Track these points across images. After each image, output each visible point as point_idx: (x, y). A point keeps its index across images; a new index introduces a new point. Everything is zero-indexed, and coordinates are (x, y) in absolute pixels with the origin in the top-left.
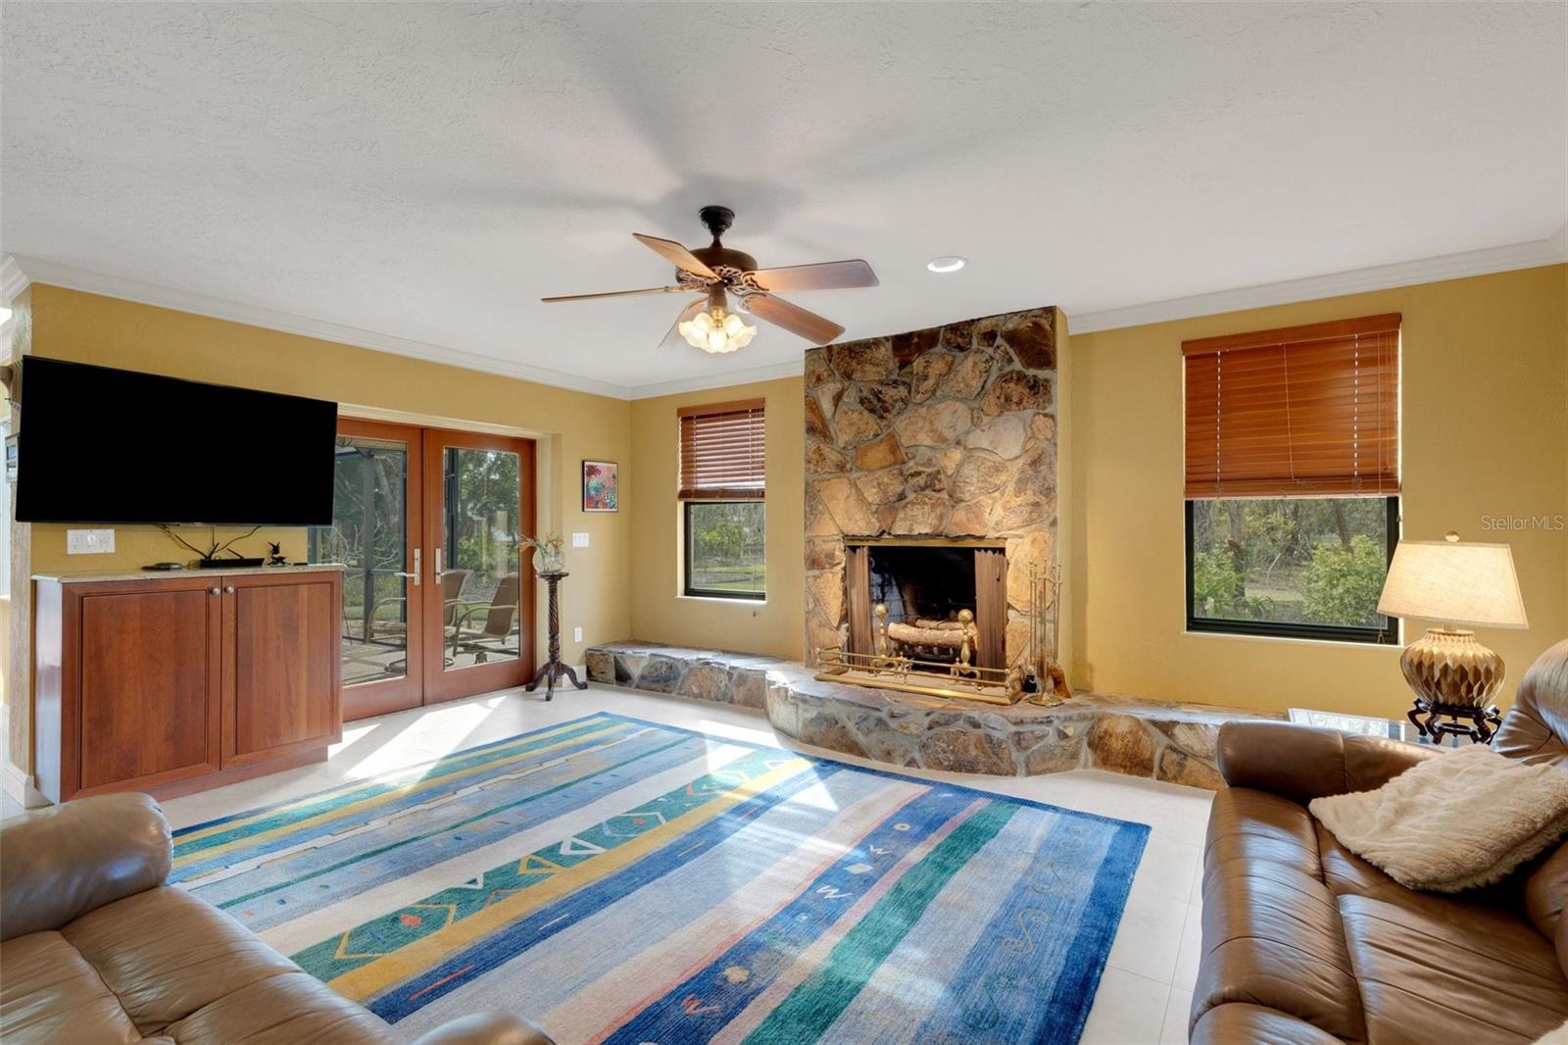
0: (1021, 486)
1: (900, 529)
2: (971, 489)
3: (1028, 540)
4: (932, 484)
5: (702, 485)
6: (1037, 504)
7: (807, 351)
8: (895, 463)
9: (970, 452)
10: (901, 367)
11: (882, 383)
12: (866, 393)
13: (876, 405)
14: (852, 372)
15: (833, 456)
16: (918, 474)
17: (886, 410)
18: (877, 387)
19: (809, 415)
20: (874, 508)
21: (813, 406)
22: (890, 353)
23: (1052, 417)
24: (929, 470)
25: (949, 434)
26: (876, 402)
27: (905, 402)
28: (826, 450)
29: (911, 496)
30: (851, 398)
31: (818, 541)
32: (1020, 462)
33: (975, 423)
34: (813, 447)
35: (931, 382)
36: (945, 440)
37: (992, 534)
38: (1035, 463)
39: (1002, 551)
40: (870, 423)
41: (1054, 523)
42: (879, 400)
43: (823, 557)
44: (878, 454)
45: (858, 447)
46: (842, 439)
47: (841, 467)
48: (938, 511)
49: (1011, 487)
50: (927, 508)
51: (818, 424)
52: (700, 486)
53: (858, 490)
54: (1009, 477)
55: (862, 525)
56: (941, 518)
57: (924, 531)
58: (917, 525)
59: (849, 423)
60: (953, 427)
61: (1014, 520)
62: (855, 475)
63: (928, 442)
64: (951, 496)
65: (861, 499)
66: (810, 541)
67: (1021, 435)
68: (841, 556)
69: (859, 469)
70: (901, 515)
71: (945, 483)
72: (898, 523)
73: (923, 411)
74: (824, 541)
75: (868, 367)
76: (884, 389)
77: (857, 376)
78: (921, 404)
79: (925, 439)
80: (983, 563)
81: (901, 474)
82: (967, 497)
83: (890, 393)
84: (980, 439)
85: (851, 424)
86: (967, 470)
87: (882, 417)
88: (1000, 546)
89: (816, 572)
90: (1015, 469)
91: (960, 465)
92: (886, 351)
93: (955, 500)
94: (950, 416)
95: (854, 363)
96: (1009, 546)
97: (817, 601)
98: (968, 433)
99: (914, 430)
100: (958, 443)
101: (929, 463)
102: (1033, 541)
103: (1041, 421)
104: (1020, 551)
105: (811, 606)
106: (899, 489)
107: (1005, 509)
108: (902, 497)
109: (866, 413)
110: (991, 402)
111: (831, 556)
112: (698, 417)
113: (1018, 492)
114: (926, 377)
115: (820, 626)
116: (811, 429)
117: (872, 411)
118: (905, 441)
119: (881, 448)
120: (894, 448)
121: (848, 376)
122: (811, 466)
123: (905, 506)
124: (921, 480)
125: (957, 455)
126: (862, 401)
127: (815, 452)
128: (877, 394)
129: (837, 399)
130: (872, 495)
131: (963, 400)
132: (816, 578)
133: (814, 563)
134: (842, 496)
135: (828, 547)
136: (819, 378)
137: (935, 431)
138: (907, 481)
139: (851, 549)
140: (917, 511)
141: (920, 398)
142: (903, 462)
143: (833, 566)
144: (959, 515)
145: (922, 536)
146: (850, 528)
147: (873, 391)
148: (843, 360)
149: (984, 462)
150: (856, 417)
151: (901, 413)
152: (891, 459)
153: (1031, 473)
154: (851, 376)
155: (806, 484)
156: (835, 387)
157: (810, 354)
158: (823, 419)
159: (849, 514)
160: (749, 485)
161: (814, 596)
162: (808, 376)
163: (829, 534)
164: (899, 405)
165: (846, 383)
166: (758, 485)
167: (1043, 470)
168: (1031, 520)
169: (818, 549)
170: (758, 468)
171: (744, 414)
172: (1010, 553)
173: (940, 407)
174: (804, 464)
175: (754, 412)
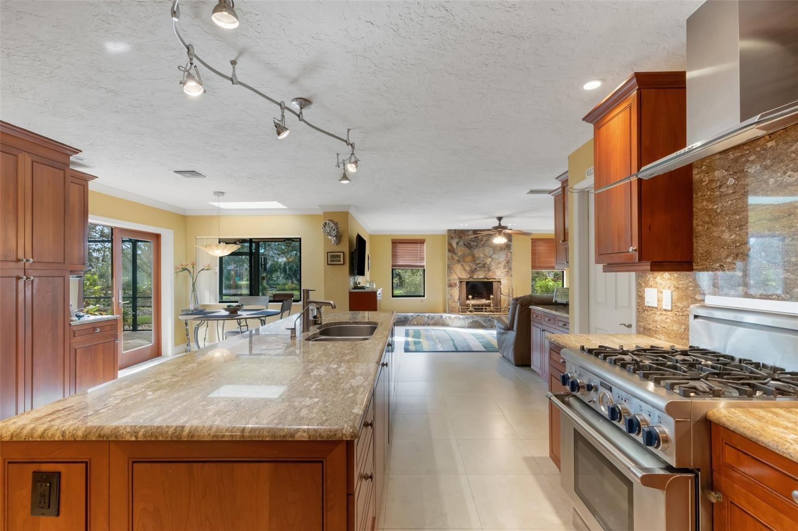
1: (475, 277)
2: (493, 267)
3: (506, 279)
4: (484, 266)
5: (400, 263)
6: (508, 271)
7: (448, 230)
8: (474, 260)
9: (493, 259)
11: (470, 240)
12: (466, 243)
13: (468, 246)
15: (457, 258)
16: (480, 264)
17: (471, 247)
18: (469, 242)
19: (449, 247)
20: (468, 271)
21: (450, 245)
22: (472, 233)
23: (511, 253)
24: (483, 263)
25: (487, 254)
26: (468, 245)
27: (477, 246)
28: (454, 256)
29: (478, 269)
30: (461, 243)
31: (451, 280)
32: (504, 262)
33: (494, 253)
34: (450, 255)
36: (486, 256)
37: (498, 278)
38: (508, 262)
39: (500, 282)
40: (467, 251)
41: (512, 276)
42: (469, 245)
43: (453, 284)
44: (469, 258)
45: (464, 257)
46: (459, 254)
47: (459, 261)
48: (485, 272)
49: (502, 268)
50: (482, 272)
51: (452, 249)
52: (400, 264)
53: (464, 267)
55: (465, 276)
56: (486, 274)
57: (482, 277)
58: (480, 276)
59: (461, 250)
60: (489, 253)
61: (503, 275)
62: (462, 263)
64: (488, 269)
65: (465, 269)
66: (449, 280)
67: (505, 256)
68: (458, 284)
69: (463, 262)
70: (476, 273)
71: (487, 266)
72: (475, 275)
73: (481, 249)
74: (453, 280)
75: (466, 236)
76: (471, 242)
77: (463, 238)
78: (481, 247)
79: (482, 255)
80: (495, 285)
81: (475, 263)
82: (492, 269)
83: (473, 244)
84: (495, 256)
85: (462, 250)
86: (492, 263)
87: (470, 249)
88: (499, 280)
89: (451, 288)
90: (503, 264)
91: (490, 262)
92: (470, 233)
93: (489, 270)
94: (488, 250)
95: (462, 235)
96: (502, 280)
97: (451, 296)
98: (492, 255)
99: (479, 253)
100: (490, 257)
101: (483, 261)
103: (509, 253)
104: (504, 282)
105: (449, 297)
106: (475, 267)
107: (501, 272)
108: (476, 269)
109: (466, 248)
110: (498, 248)
111: (455, 284)
112: (399, 243)
113: (504, 268)
114: (482, 241)
115: (452, 302)
116: (449, 251)
117: (467, 247)
118: (477, 255)
120: (474, 257)
121: (460, 238)
122: (450, 260)
123: (477, 271)
124: (481, 265)
125: (490, 260)
126: (465, 245)
127: (451, 257)
128: (469, 243)
129: (457, 243)
130: (468, 268)
131: (491, 247)
132: (451, 290)
133: (450, 286)
134: (459, 268)
135: (455, 282)
136: (452, 238)
137: (484, 254)
138: (477, 265)
139: (461, 282)
140: (479, 273)
141: (480, 245)
142: (476, 260)
143: (456, 286)
144: (490, 274)
145: (481, 279)
146: (462, 277)
147: (468, 242)
148: (459, 234)
149: (496, 261)
150: (463, 248)
151: (475, 248)
152: (473, 259)
153: (507, 264)
154: (461, 238)
155: (448, 265)
156: (457, 240)
157: (449, 230)
158: (453, 248)
159: (461, 273)
160: (419, 264)
161: (450, 294)
162: (448, 236)
163: (455, 278)
164: (475, 247)
165: (460, 240)
166: (422, 264)
167: (510, 264)
168: (507, 275)
169: (451, 282)
170: (422, 259)
171: (417, 243)
172: (502, 282)
173: (485, 248)
174: (447, 260)
175: (421, 243)
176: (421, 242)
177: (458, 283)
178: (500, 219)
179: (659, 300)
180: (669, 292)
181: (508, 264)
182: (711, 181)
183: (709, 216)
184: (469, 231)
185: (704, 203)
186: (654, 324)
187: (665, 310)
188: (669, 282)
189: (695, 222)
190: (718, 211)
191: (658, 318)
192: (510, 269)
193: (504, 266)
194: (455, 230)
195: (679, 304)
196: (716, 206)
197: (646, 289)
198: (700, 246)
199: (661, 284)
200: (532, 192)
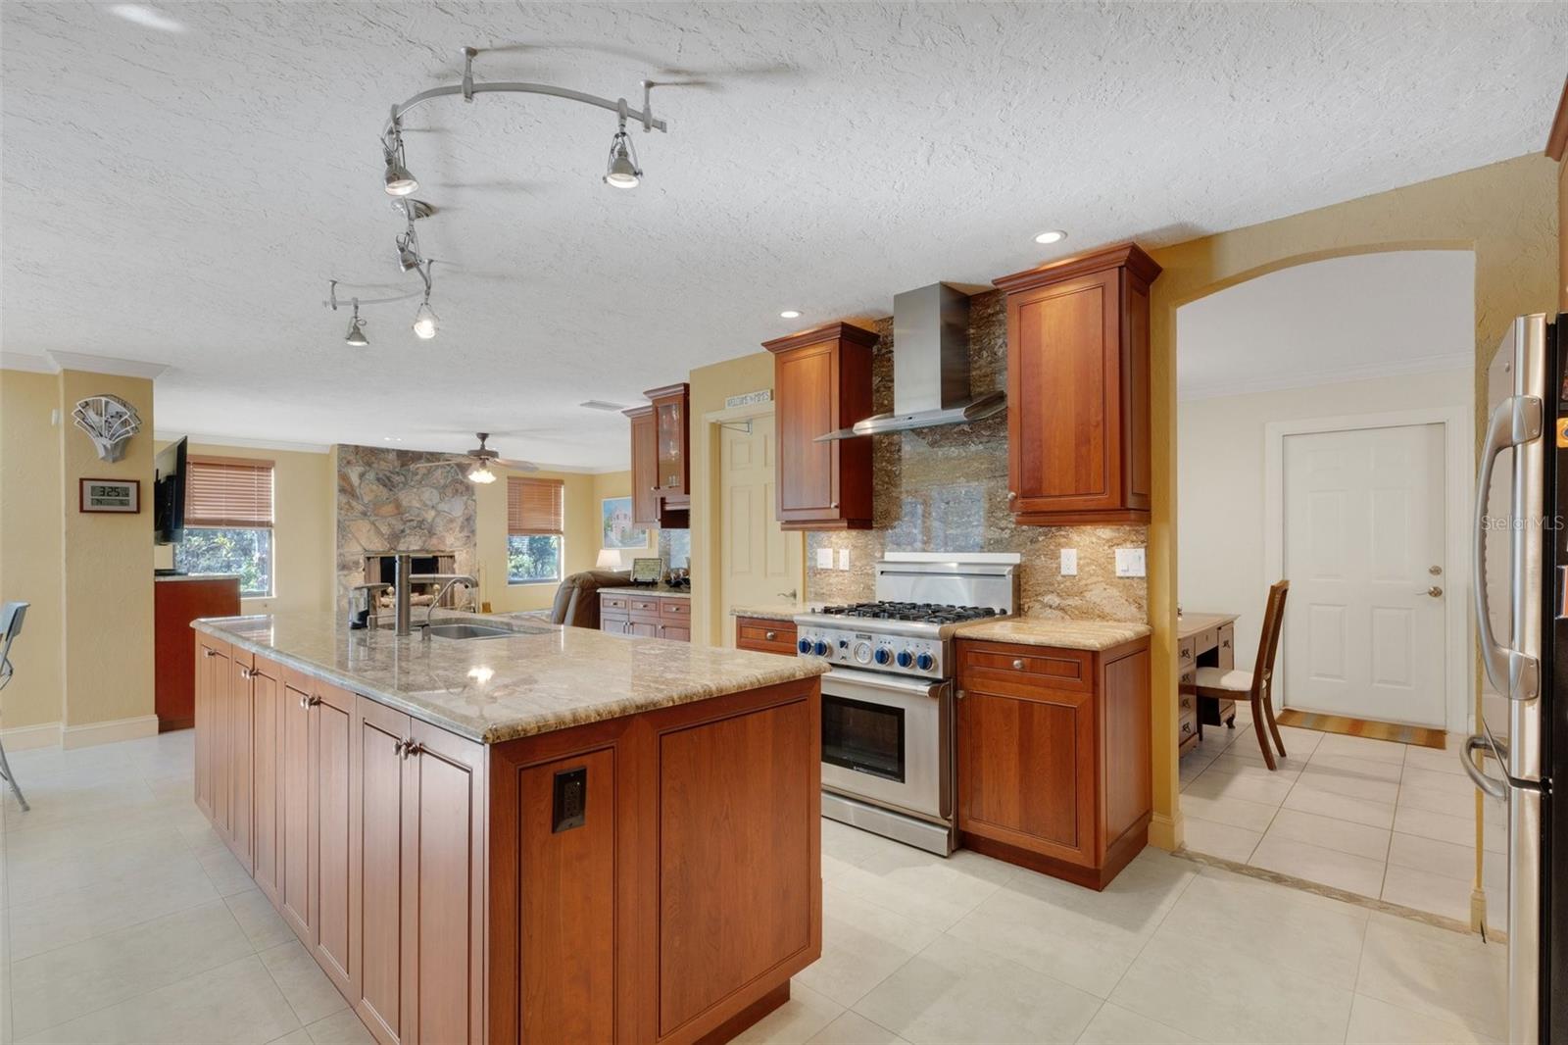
0: (462, 528)
2: (439, 529)
3: (464, 552)
4: (420, 525)
6: (468, 537)
7: (339, 445)
8: (399, 513)
9: (438, 513)
10: (402, 466)
11: (390, 472)
12: (381, 476)
13: (387, 482)
14: (373, 463)
15: (360, 508)
16: (412, 520)
17: (393, 486)
18: (388, 474)
19: (341, 482)
20: (386, 537)
21: (344, 477)
22: (395, 457)
23: (475, 501)
24: (419, 519)
25: (428, 502)
26: (387, 481)
27: (405, 484)
28: (354, 503)
29: (408, 531)
30: (371, 476)
31: (347, 555)
32: (461, 519)
33: (442, 500)
34: (344, 501)
35: (419, 477)
36: (426, 505)
37: (448, 550)
38: (468, 520)
39: (452, 557)
40: (384, 493)
41: (475, 545)
42: (389, 480)
43: (350, 563)
44: (389, 509)
45: (377, 505)
46: (366, 499)
47: (364, 514)
48: (423, 539)
49: (458, 529)
50: (417, 537)
51: (348, 487)
53: (376, 527)
54: (457, 526)
55: (379, 546)
56: (425, 542)
57: (416, 548)
58: (413, 545)
59: (370, 491)
60: (431, 500)
61: (458, 543)
62: (372, 519)
63: (418, 505)
64: (429, 531)
65: (378, 531)
66: (340, 555)
67: (463, 507)
69: (376, 515)
70: (403, 540)
71: (427, 526)
72: (400, 545)
73: (415, 490)
74: (352, 555)
75: (381, 462)
76: (392, 475)
77: (375, 465)
78: (413, 486)
79: (415, 504)
80: (443, 562)
81: (402, 520)
82: (438, 532)
83: (396, 479)
84: (443, 507)
85: (372, 491)
86: (438, 520)
87: (391, 490)
88: (451, 554)
89: (345, 572)
90: (459, 521)
91: (434, 519)
92: (392, 456)
93: (431, 533)
94: (430, 495)
95: (373, 458)
96: (456, 554)
97: (345, 589)
98: (437, 504)
99: (410, 499)
100: (433, 507)
101: (418, 515)
102: (467, 552)
103: (470, 502)
104: (461, 556)
105: (341, 592)
106: (402, 528)
107: (455, 539)
108: (403, 531)
109: (381, 487)
110: (449, 491)
111: (357, 563)
113: (461, 531)
114: (417, 474)
116: (342, 490)
117: (385, 486)
118: (404, 503)
119: (390, 506)
120: (398, 506)
121: (369, 464)
122: (342, 512)
123: (405, 536)
124: (414, 524)
125: (433, 513)
126: (378, 480)
127: (345, 504)
128: (388, 478)
129: (362, 476)
130: (384, 529)
131: (436, 488)
132: (345, 576)
133: (343, 566)
134: (365, 529)
135: (355, 558)
136: (348, 462)
137: (421, 501)
138: (405, 524)
139: (369, 558)
140: (411, 539)
141: (413, 483)
142: (403, 514)
143: (358, 568)
144: (434, 541)
145: (414, 551)
146: (372, 547)
147: (385, 475)
148: (368, 455)
149: (445, 517)
150: (374, 487)
151: (402, 489)
152: (396, 512)
153: (466, 523)
154: (370, 466)
155: (339, 521)
156: (360, 469)
157: (342, 447)
158: (352, 486)
159: (369, 541)
160: (255, 518)
161: (343, 585)
162: (340, 459)
163: (355, 551)
164: (401, 485)
165: (368, 468)
166: (265, 519)
167: (471, 522)
168: (465, 544)
169: (347, 559)
170: (264, 506)
171: (252, 468)
172: (456, 557)
173: (424, 489)
174: (336, 510)
175: (261, 469)
176: (264, 467)
177: (361, 561)
178: (483, 437)
179: (835, 561)
180: (847, 552)
181: (469, 523)
182: (891, 444)
183: (889, 476)
184: (388, 451)
185: (884, 464)
186: (829, 588)
187: (842, 571)
188: (846, 541)
189: (875, 481)
190: (897, 473)
191: (833, 580)
192: (473, 532)
193: (461, 527)
194: (357, 447)
195: (857, 563)
196: (894, 469)
197: (819, 550)
198: (879, 505)
199: (837, 544)
200: (592, 404)
